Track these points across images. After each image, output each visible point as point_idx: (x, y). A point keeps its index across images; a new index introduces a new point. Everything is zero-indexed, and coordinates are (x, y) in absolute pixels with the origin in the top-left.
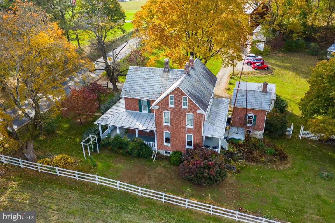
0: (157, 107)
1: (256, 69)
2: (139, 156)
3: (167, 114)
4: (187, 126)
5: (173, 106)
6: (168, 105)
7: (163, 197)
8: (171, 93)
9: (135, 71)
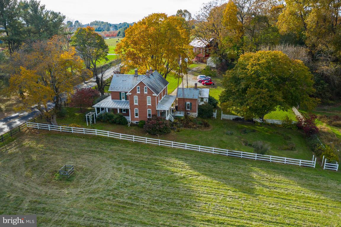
0: (130, 94)
1: (205, 85)
2: (119, 124)
3: (136, 98)
4: (148, 104)
5: (139, 93)
6: (136, 92)
7: (134, 138)
8: (137, 85)
9: (117, 77)
